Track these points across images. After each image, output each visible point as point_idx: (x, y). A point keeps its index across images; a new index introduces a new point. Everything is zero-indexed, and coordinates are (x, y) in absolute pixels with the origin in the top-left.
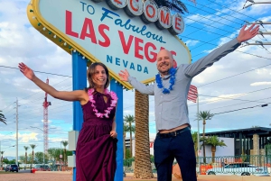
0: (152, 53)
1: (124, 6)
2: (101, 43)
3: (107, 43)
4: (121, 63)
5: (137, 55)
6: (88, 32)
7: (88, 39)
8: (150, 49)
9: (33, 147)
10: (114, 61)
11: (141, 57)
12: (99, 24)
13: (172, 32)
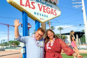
0: (49, 11)
2: (32, 8)
3: (34, 8)
4: (39, 14)
5: (44, 11)
6: (28, 4)
7: (28, 7)
8: (48, 9)
9: (4, 40)
10: (37, 14)
11: (45, 12)
12: (31, 1)
13: (55, 4)
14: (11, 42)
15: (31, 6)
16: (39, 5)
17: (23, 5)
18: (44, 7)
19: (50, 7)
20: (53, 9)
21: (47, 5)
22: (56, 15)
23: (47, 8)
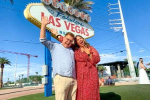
0: (78, 30)
1: (66, 11)
2: (57, 26)
3: (59, 26)
5: (72, 30)
6: (51, 21)
7: (51, 24)
8: (78, 28)
9: (23, 75)
10: (63, 33)
11: (74, 31)
12: (56, 18)
13: (86, 21)
14: (32, 77)
15: (56, 23)
16: (65, 22)
18: (72, 25)
19: (79, 25)
20: (84, 28)
21: (77, 23)
22: (88, 35)
23: (77, 26)
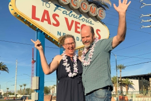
1: (68, 3)
12: (53, 13)
16: (66, 19)
17: (38, 19)
18: (77, 23)
19: (88, 24)
21: (83, 20)
22: (99, 38)
23: (83, 25)
